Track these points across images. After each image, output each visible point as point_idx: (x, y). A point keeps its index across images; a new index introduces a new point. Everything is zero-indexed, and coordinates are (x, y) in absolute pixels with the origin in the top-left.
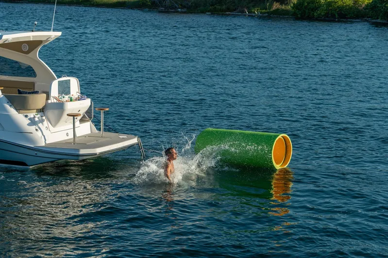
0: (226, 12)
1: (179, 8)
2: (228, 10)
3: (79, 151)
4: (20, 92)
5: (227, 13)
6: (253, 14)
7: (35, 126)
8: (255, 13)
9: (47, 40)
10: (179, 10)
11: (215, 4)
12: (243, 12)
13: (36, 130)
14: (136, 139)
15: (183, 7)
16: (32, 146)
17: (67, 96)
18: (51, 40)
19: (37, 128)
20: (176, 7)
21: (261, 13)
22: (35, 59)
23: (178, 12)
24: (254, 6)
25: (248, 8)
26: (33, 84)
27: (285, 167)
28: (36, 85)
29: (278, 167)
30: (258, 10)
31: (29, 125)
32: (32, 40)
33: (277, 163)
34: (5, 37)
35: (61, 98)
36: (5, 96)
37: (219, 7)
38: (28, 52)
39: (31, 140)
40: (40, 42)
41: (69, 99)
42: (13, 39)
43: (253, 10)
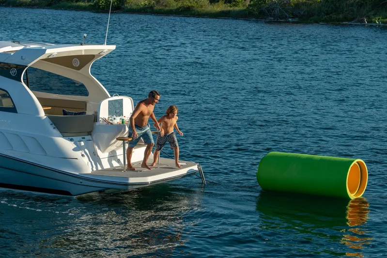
0: (342, 21)
1: (290, 18)
2: (346, 19)
3: (128, 180)
4: (65, 113)
5: (344, 23)
6: (374, 24)
7: (81, 152)
8: (375, 22)
9: (99, 55)
10: (290, 20)
11: (331, 13)
12: (363, 21)
13: (83, 155)
14: (197, 166)
15: (294, 16)
16: (77, 173)
17: (119, 118)
18: (105, 55)
19: (83, 153)
20: (286, 17)
21: (383, 22)
22: (87, 75)
23: (289, 22)
24: (375, 15)
25: (368, 17)
26: (85, 104)
27: (360, 196)
28: (88, 105)
29: (352, 196)
30: (379, 19)
31: (74, 150)
32: (83, 54)
33: (352, 192)
34: (48, 51)
35: (111, 120)
36: (49, 117)
37: (335, 16)
38: (79, 68)
39: (76, 167)
40: (93, 57)
41: (121, 121)
42: (58, 53)
43: (373, 20)
